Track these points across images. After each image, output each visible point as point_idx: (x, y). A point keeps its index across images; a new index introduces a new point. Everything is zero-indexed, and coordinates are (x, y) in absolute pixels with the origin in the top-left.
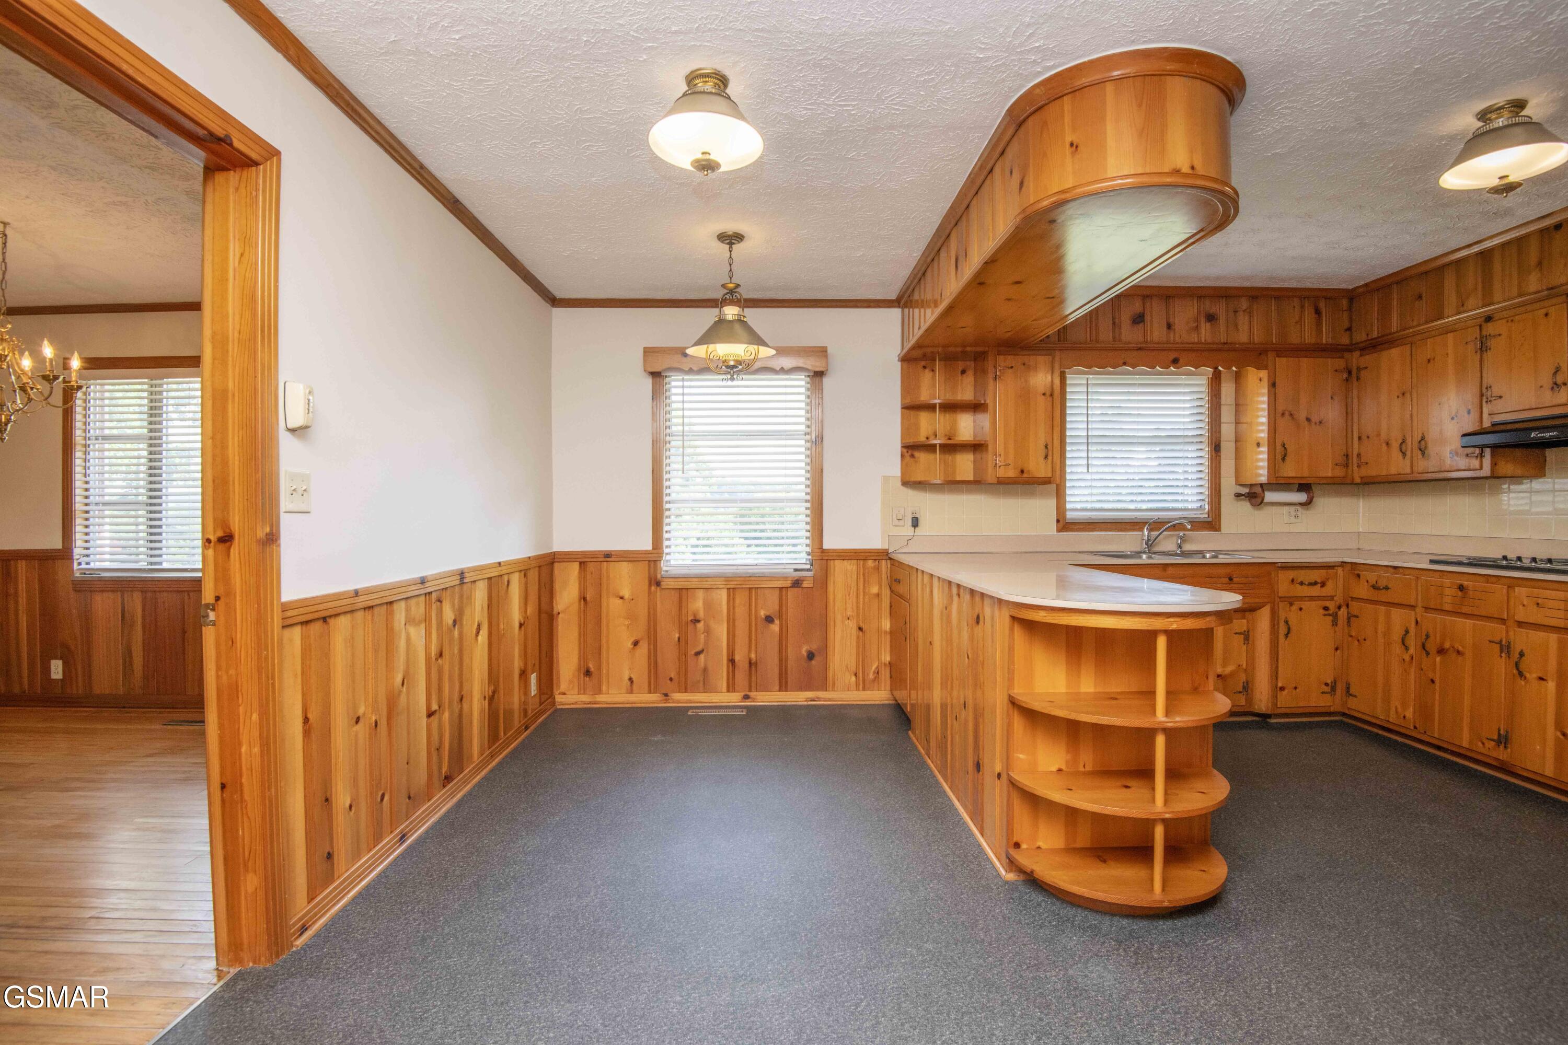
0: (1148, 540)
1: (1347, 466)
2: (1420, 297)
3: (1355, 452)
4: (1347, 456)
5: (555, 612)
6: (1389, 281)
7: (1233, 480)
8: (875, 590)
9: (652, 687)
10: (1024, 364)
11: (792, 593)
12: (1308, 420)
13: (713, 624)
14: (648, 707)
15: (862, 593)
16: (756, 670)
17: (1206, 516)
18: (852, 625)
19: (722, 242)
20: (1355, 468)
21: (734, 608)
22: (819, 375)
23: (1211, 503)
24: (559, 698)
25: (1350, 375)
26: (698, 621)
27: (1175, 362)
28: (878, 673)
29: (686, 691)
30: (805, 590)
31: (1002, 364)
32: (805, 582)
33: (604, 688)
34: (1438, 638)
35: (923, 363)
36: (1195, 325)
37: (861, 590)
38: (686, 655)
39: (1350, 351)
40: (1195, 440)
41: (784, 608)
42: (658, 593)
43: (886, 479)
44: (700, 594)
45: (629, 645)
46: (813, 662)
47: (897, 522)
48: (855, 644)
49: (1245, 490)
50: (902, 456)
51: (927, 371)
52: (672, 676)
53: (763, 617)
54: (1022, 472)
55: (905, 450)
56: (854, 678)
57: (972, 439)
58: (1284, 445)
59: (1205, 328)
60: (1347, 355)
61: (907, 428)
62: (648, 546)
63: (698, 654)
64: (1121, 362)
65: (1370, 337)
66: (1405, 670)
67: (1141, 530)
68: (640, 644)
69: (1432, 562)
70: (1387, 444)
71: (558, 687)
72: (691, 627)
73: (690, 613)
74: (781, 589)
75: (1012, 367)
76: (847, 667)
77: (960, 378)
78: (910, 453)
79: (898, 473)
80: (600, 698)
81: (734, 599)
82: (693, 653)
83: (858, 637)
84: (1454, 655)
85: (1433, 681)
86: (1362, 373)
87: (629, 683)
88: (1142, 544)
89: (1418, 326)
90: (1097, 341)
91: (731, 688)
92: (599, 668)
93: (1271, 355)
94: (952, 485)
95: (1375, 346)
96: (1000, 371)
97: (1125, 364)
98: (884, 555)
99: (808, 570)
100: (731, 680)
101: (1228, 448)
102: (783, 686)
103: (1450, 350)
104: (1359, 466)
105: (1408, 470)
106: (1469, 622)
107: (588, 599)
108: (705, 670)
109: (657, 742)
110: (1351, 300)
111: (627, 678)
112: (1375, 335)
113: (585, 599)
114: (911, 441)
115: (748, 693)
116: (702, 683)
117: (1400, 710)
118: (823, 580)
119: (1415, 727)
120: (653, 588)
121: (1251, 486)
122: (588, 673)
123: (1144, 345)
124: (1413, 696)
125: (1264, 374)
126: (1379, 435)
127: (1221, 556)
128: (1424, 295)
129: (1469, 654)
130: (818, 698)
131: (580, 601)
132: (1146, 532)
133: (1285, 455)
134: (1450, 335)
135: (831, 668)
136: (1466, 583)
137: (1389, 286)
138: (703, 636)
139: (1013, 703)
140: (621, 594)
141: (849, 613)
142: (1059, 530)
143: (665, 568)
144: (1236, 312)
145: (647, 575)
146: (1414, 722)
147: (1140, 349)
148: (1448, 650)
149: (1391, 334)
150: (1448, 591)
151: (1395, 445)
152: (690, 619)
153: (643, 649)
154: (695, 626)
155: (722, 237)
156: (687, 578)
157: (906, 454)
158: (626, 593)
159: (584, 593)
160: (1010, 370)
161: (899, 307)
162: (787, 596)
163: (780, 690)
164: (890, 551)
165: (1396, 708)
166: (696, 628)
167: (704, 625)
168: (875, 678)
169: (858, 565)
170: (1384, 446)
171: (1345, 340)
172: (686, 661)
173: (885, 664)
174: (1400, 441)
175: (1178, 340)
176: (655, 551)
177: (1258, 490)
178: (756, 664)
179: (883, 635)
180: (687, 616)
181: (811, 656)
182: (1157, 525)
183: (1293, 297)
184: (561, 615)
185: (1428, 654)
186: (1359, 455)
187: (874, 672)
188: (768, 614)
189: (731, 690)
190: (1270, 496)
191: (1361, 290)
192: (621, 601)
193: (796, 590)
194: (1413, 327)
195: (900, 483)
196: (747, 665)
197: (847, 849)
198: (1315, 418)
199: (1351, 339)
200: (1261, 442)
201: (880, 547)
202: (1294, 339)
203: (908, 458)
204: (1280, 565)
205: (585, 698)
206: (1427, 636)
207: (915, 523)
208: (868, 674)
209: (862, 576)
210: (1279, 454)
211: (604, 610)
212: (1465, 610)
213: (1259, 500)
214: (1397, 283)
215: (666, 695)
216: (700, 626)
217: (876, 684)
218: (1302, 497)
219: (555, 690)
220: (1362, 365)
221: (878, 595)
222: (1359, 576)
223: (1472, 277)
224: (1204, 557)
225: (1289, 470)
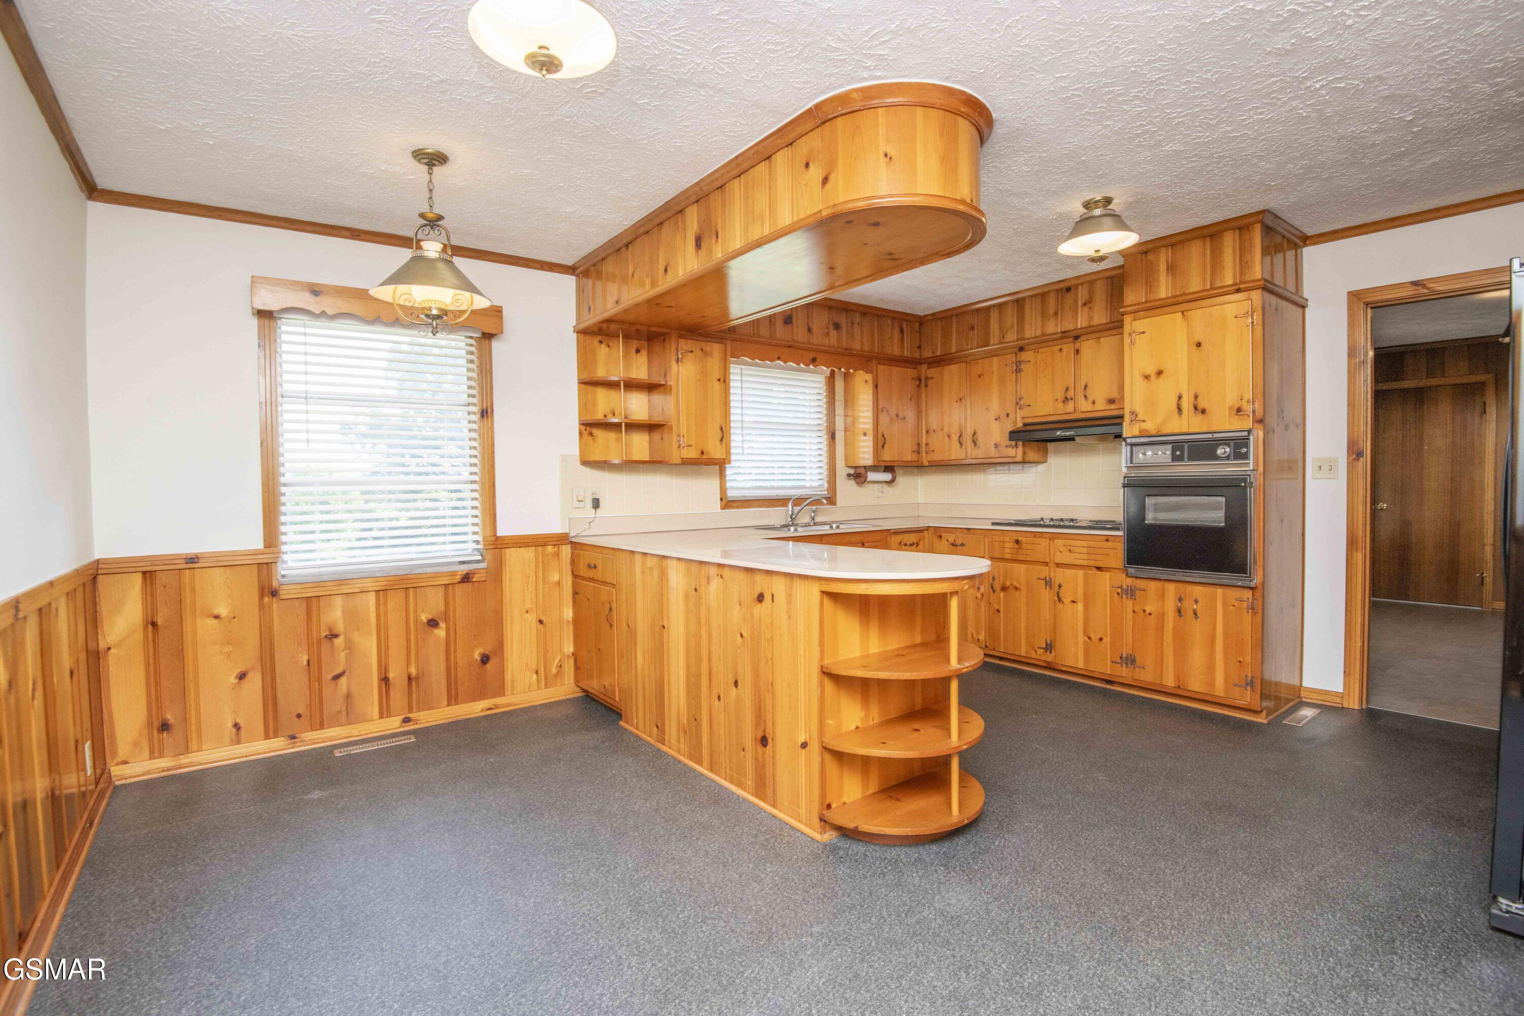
0: (793, 514)
1: (919, 452)
2: (973, 328)
3: (924, 442)
4: (919, 444)
5: (102, 645)
6: (949, 313)
7: (843, 463)
8: (555, 577)
9: (271, 730)
10: (702, 350)
11: (460, 590)
12: (897, 416)
13: (356, 637)
14: (268, 758)
15: (541, 583)
16: (418, 687)
17: (826, 493)
18: (532, 618)
19: (419, 161)
20: (924, 454)
21: (386, 614)
22: (488, 336)
23: (829, 482)
24: (116, 771)
25: (921, 383)
26: (336, 636)
27: (814, 360)
28: (560, 666)
29: (322, 726)
30: (476, 584)
31: (685, 348)
32: (476, 576)
33: (194, 745)
34: (1001, 578)
35: (599, 338)
36: (827, 331)
37: (541, 580)
38: (319, 680)
39: (921, 364)
40: (815, 428)
41: (451, 608)
42: (275, 605)
43: (564, 458)
44: (338, 602)
45: (233, 680)
46: (488, 666)
47: (576, 504)
48: (535, 640)
49: (852, 471)
50: (581, 433)
51: (603, 346)
52: (301, 712)
53: (425, 621)
54: (702, 453)
55: (583, 428)
56: (535, 676)
57: (647, 418)
58: (883, 435)
59: (833, 333)
60: (918, 367)
61: (585, 405)
62: (258, 543)
63: (337, 677)
64: (776, 356)
65: (935, 355)
66: (978, 605)
67: (786, 506)
68: (249, 676)
69: (993, 524)
70: (949, 437)
71: (114, 753)
72: (325, 646)
73: (323, 627)
74: (446, 586)
75: (692, 351)
76: (527, 665)
77: (635, 357)
78: (588, 431)
79: (576, 451)
80: (184, 760)
81: (385, 603)
82: (330, 677)
83: (538, 631)
84: (1013, 591)
85: (998, 611)
86: (930, 382)
87: (234, 730)
88: (786, 518)
89: (971, 349)
90: (759, 336)
91: (385, 712)
92: (185, 719)
93: (874, 362)
94: (631, 465)
95: (939, 362)
96: (682, 354)
97: (779, 358)
98: (561, 539)
99: (478, 562)
100: (384, 702)
101: (840, 436)
102: (453, 698)
103: (995, 369)
104: (927, 453)
105: (963, 456)
106: (1023, 566)
107: (159, 623)
108: (348, 696)
109: (319, 800)
110: (921, 324)
111: (230, 724)
112: (939, 353)
113: (154, 624)
114: (589, 418)
115: (409, 715)
116: (344, 713)
117: (975, 635)
118: (496, 573)
119: (986, 646)
120: (266, 600)
121: (856, 468)
122: (165, 727)
123: (791, 344)
124: (983, 623)
125: (869, 377)
126: (942, 429)
127: (841, 526)
128: (976, 327)
129: (1023, 588)
130: (495, 705)
131: (145, 628)
132: (790, 507)
133: (885, 443)
134: (995, 359)
135: (509, 669)
136: (1020, 539)
137: (951, 316)
138: (343, 654)
139: (826, 673)
140: (216, 612)
141: (528, 606)
142: (723, 508)
143: (283, 573)
144: (853, 324)
145: (256, 584)
146: (986, 642)
147: (790, 347)
148: (1008, 587)
149: (951, 354)
150: (1007, 545)
151: (955, 438)
152: (324, 634)
153: (255, 681)
154: (332, 643)
155: (419, 155)
156: (319, 584)
157: (584, 431)
158: (223, 611)
159: (153, 615)
160: (690, 354)
161: (573, 274)
162: (454, 594)
163: (449, 705)
164: (572, 535)
165: (972, 634)
166: (332, 645)
167: (345, 639)
168: (558, 672)
169: (536, 553)
170: (946, 438)
171: (917, 355)
172: (321, 690)
173: (568, 656)
174: (958, 435)
175: (815, 342)
176: (271, 550)
177: (862, 471)
178: (417, 678)
179: (565, 626)
180: (319, 632)
181: (485, 659)
182: (798, 501)
183: (888, 316)
184: (112, 651)
185: (994, 591)
186: (927, 444)
187: (557, 667)
188: (430, 617)
189: (385, 715)
190: (872, 476)
191: (930, 317)
192: (215, 621)
193: (465, 585)
194: (968, 350)
195: (579, 462)
196: (406, 681)
197: (662, 861)
198: (901, 416)
199: (921, 355)
200: (867, 432)
201: (560, 531)
202: (888, 350)
203: (586, 437)
204: (892, 531)
205: (164, 763)
206: (994, 578)
207: (596, 504)
208: (550, 670)
209: (541, 565)
210: (880, 442)
211: (188, 637)
212: (1020, 558)
213: (863, 479)
214: (957, 315)
215: (293, 737)
216: (339, 642)
217: (559, 679)
218: (888, 476)
219: (108, 761)
220: (929, 375)
221: (559, 583)
222: (941, 537)
223: (1011, 317)
224: (831, 527)
225: (887, 456)
